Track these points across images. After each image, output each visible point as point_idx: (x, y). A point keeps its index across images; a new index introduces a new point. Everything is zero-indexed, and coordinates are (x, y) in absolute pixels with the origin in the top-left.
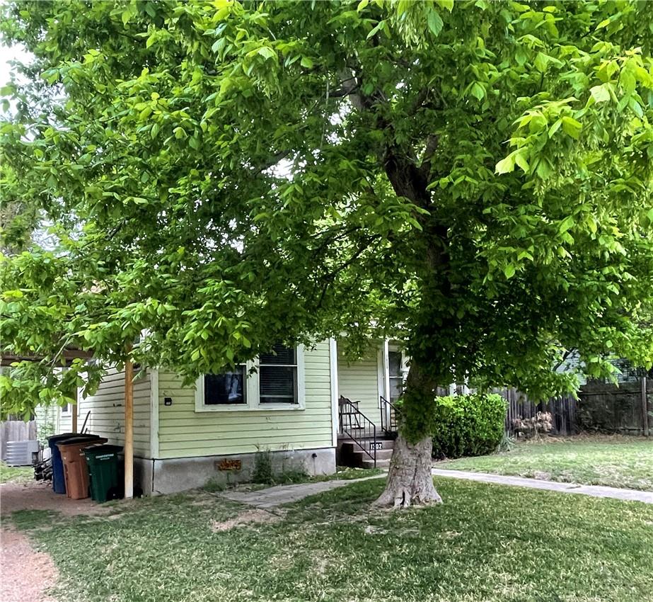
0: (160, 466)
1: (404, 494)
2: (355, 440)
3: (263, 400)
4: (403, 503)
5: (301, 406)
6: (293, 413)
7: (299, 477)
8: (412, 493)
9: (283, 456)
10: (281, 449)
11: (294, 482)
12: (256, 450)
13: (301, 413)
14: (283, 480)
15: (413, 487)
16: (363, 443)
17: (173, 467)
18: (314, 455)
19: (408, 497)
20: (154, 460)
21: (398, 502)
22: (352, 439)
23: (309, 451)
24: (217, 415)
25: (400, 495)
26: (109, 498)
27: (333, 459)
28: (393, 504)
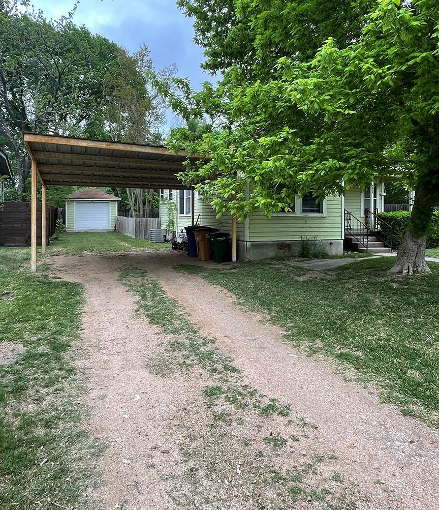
0: (250, 245)
1: (408, 267)
2: (353, 235)
3: (304, 211)
4: (408, 272)
5: (325, 214)
6: (319, 219)
7: (325, 256)
8: (414, 267)
9: (314, 243)
10: (313, 239)
11: (323, 258)
12: (300, 239)
13: (325, 218)
14: (316, 256)
15: (415, 264)
16: (359, 237)
17: (256, 246)
18: (331, 243)
19: (411, 269)
20: (247, 242)
21: (405, 272)
22: (351, 235)
23: (328, 241)
25: (407, 268)
26: (223, 261)
27: (342, 246)
28: (402, 272)
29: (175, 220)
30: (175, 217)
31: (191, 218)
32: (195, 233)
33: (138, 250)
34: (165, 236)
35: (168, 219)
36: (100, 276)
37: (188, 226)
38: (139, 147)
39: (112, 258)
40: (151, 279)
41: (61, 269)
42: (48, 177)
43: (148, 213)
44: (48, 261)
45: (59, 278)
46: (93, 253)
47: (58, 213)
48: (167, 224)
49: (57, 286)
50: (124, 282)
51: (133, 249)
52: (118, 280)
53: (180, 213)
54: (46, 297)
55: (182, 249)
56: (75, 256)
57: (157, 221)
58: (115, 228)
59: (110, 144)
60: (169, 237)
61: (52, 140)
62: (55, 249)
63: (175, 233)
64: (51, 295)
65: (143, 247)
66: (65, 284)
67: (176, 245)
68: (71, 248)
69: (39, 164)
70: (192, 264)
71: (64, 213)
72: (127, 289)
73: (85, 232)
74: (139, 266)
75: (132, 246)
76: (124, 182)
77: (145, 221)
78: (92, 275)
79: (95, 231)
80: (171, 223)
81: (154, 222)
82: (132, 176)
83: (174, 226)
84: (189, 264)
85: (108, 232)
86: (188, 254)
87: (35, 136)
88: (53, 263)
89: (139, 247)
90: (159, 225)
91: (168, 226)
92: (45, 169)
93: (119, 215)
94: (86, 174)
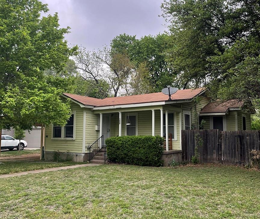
5: (74, 139)
6: (72, 141)
18: (77, 155)
24: (56, 140)
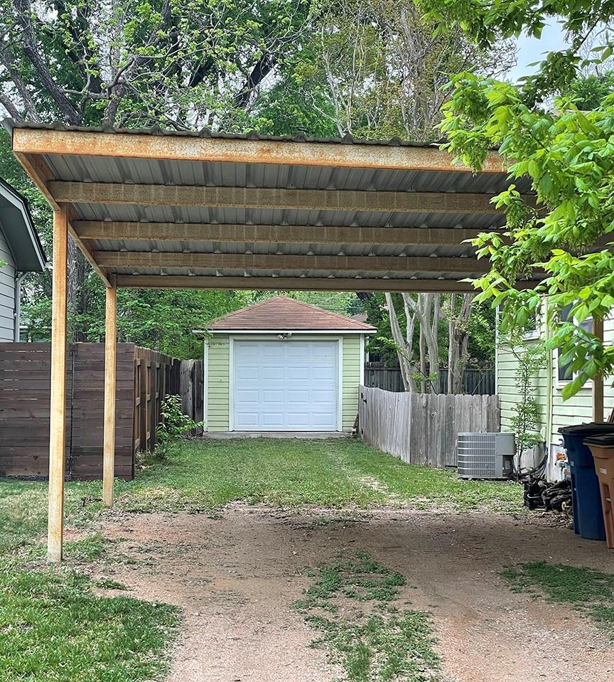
29: (543, 401)
30: (544, 391)
31: (592, 393)
32: (596, 451)
33: (405, 503)
34: (509, 458)
35: (520, 399)
36: (251, 586)
37: (584, 425)
38: (367, 149)
39: (310, 530)
40: (409, 608)
41: (140, 557)
42: (120, 263)
43: (457, 375)
44: (111, 529)
45: (117, 586)
46: (259, 508)
47: (182, 377)
48: (516, 414)
49: (100, 612)
50: (316, 612)
51: (393, 499)
52: (298, 605)
53: (561, 379)
54: (55, 645)
55: (558, 507)
56: (199, 516)
57: (485, 405)
58: (356, 426)
59: (272, 146)
60: (526, 461)
61: (94, 144)
62: (147, 492)
63: (545, 448)
64: (73, 642)
65: (425, 493)
66: (126, 608)
67: (536, 494)
68: (199, 487)
69: (76, 220)
70: (579, 566)
71: (197, 376)
72: (318, 635)
73: (261, 439)
74: (386, 561)
75: (390, 490)
76: (354, 272)
77: (444, 405)
78: (224, 583)
79: (290, 436)
80: (532, 411)
81: (476, 410)
82: (374, 249)
83: (539, 423)
84: (565, 562)
85: (334, 441)
86: (575, 528)
87: (45, 134)
88: (125, 535)
89: (413, 492)
90: (495, 417)
91: (519, 422)
92: (102, 236)
93: (368, 383)
94: (230, 249)
